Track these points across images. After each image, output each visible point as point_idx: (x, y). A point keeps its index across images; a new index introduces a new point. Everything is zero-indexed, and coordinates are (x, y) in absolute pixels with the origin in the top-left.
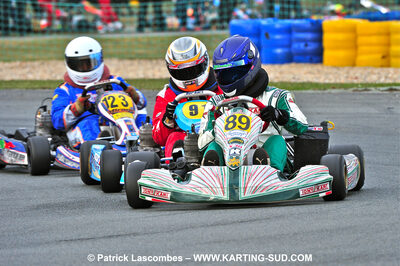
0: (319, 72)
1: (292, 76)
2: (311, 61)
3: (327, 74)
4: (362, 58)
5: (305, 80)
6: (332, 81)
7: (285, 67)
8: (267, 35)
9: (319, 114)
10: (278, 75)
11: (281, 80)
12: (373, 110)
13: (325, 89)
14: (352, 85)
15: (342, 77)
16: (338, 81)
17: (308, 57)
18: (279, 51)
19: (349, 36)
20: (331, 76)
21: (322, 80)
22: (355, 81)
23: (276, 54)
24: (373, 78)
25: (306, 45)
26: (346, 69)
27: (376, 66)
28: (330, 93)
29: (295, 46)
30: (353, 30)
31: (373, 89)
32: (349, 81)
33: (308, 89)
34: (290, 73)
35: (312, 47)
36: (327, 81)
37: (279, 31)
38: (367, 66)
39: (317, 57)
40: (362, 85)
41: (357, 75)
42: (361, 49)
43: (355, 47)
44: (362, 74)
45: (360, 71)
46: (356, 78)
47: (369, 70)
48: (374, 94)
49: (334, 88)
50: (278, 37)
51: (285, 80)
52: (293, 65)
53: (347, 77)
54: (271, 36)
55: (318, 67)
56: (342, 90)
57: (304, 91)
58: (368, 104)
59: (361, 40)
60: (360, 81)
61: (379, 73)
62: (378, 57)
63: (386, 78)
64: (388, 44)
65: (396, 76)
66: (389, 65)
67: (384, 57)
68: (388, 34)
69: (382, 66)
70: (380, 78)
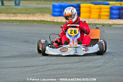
4: (92, 16)
8: (63, 8)
15: (87, 21)
19: (88, 9)
22: (91, 23)
24: (97, 22)
30: (90, 7)
38: (93, 19)
42: (92, 13)
43: (90, 12)
46: (92, 22)
59: (92, 10)
61: (98, 21)
62: (97, 16)
63: (101, 22)
64: (100, 12)
65: (103, 22)
66: (100, 18)
67: (99, 16)
68: (100, 9)
69: (98, 19)
70: (99, 22)
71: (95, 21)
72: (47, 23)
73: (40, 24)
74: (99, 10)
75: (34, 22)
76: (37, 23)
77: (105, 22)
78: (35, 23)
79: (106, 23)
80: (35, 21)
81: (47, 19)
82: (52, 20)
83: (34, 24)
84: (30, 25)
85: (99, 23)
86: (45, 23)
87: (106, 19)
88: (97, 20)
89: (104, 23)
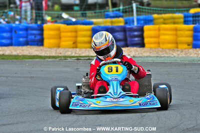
0: (42, 50)
1: (28, 52)
2: (37, 45)
3: (45, 51)
4: (63, 43)
5: (35, 54)
6: (48, 55)
7: (25, 48)
8: (15, 32)
9: (42, 71)
10: (21, 51)
11: (23, 54)
12: (68, 69)
13: (45, 59)
14: (58, 57)
15: (53, 52)
16: (51, 55)
17: (36, 43)
18: (21, 39)
19: (56, 32)
20: (48, 52)
21: (43, 54)
22: (60, 55)
23: (20, 41)
24: (69, 54)
25: (35, 37)
26: (55, 49)
27: (70, 48)
28: (47, 61)
29: (30, 37)
30: (59, 29)
31: (69, 59)
32: (57, 55)
33: (37, 59)
34: (27, 50)
35: (38, 38)
36: (46, 55)
37: (21, 30)
38: (65, 47)
39: (40, 42)
40: (63, 56)
41: (61, 52)
42: (63, 39)
43: (60, 38)
44: (63, 51)
45: (62, 50)
46: (60, 53)
47: (67, 50)
48: (69, 61)
49: (49, 58)
50: (21, 32)
51: (25, 54)
52: (29, 46)
53: (56, 53)
54: (17, 32)
55: (41, 48)
56: (54, 59)
57: (34, 60)
58: (67, 66)
59: (62, 34)
60: (62, 55)
61: (72, 51)
62: (71, 43)
63: (75, 53)
64: (76, 37)
65: (80, 53)
66: (76, 47)
67: (74, 43)
68: (76, 31)
69: (73, 48)
70: (72, 53)
74: (73, 34)
77: (83, 53)
79: (84, 55)
85: (73, 55)
87: (85, 48)
88: (70, 50)
89: (81, 55)
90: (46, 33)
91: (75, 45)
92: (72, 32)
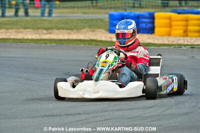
0: (153, 38)
1: (141, 40)
2: (148, 33)
4: (173, 32)
5: (148, 42)
6: (161, 43)
13: (159, 47)
15: (165, 40)
16: (164, 43)
17: (147, 31)
19: (167, 21)
20: (160, 40)
21: (156, 42)
22: (173, 43)
24: (181, 42)
25: (146, 25)
26: (166, 37)
27: (180, 36)
29: (141, 25)
30: (170, 18)
32: (170, 43)
33: (150, 46)
35: (149, 25)
36: (159, 43)
38: (176, 36)
39: (151, 30)
43: (170, 26)
45: (174, 38)
46: (173, 41)
47: (178, 38)
49: (164, 46)
52: (140, 34)
53: (168, 41)
55: (153, 35)
56: (168, 47)
59: (173, 23)
60: (175, 43)
61: (184, 40)
62: (182, 32)
63: (188, 42)
64: (187, 26)
66: (187, 36)
67: (184, 32)
68: (187, 20)
69: (183, 36)
70: (184, 42)
71: (179, 40)
72: (100, 44)
73: (90, 46)
74: (184, 23)
75: (79, 43)
76: (84, 44)
77: (195, 42)
78: (82, 45)
80: (80, 40)
81: (101, 37)
82: (109, 40)
83: (79, 45)
84: (74, 48)
85: (186, 43)
86: (98, 43)
87: (196, 37)
88: (182, 38)
90: (157, 21)
91: (186, 33)
92: (182, 20)
